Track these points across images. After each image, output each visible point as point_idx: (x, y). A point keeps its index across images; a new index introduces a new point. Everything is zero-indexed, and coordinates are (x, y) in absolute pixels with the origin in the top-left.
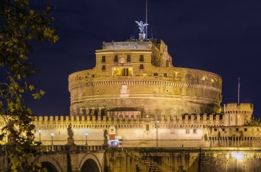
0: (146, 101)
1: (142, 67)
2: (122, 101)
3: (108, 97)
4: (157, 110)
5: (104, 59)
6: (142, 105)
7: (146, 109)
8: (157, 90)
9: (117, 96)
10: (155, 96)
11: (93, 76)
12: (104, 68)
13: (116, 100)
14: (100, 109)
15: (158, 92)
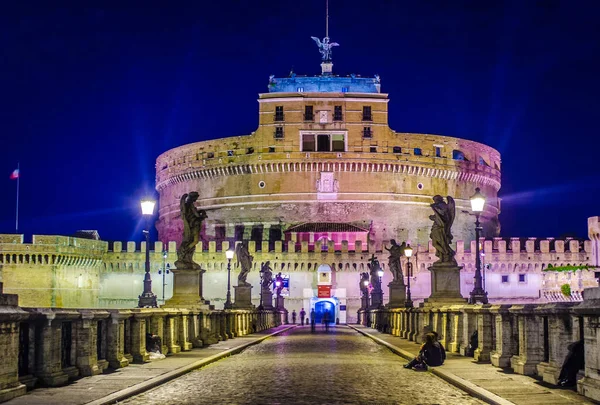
0: (377, 209)
1: (367, 133)
2: (321, 208)
3: (286, 198)
4: (400, 230)
5: (279, 114)
6: (368, 217)
7: (377, 227)
8: (399, 184)
9: (310, 197)
10: (396, 198)
11: (250, 151)
12: (279, 133)
13: (307, 205)
14: (267, 225)
15: (401, 190)
